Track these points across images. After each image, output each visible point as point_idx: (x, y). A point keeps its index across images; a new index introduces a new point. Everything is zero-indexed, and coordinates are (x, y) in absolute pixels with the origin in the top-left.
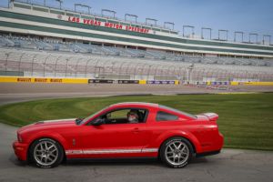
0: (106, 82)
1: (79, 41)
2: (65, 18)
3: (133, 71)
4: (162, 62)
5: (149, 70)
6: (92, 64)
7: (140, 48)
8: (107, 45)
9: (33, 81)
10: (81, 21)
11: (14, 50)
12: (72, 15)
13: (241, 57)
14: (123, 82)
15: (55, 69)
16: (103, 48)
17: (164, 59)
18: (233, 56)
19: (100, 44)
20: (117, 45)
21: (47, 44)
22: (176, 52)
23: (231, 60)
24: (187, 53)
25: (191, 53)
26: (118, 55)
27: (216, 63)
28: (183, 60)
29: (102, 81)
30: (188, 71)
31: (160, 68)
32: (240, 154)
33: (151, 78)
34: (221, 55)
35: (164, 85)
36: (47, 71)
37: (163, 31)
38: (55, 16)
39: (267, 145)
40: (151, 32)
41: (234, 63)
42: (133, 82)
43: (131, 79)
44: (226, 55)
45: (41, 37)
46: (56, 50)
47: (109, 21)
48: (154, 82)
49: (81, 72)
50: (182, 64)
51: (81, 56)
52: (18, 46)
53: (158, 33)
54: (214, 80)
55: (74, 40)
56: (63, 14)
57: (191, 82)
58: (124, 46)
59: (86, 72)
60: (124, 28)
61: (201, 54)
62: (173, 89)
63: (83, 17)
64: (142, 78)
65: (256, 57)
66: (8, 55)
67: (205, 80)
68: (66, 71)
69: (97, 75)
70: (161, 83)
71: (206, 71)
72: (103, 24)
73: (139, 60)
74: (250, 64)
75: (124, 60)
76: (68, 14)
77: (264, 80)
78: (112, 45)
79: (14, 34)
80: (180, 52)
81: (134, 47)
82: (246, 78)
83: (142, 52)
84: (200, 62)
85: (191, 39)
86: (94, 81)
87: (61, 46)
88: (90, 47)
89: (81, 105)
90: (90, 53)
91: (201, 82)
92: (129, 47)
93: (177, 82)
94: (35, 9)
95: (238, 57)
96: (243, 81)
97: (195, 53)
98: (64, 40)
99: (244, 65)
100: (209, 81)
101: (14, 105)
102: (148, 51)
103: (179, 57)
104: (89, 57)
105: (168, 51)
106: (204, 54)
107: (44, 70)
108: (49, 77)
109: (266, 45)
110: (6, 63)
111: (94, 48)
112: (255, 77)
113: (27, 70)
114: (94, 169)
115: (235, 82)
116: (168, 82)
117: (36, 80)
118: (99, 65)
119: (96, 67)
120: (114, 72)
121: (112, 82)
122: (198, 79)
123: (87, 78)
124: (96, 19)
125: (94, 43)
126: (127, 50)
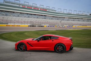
0: (34, 26)
1: (26, 13)
2: (21, 6)
3: (42, 23)
4: (51, 20)
5: (47, 22)
6: (30, 21)
9: (11, 26)
10: (26, 7)
11: (5, 16)
13: (76, 18)
14: (39, 26)
15: (18, 22)
16: (33, 16)
17: (52, 19)
18: (73, 18)
19: (32, 14)
20: (37, 15)
21: (16, 15)
22: (56, 17)
23: (73, 19)
25: (60, 17)
26: (38, 18)
27: (68, 20)
28: (58, 19)
29: (32, 26)
30: (59, 23)
31: (51, 22)
32: (76, 49)
33: (48, 25)
34: (70, 18)
35: (52, 27)
36: (16, 23)
37: (52, 10)
38: (18, 6)
39: (84, 46)
40: (48, 11)
41: (74, 20)
42: (42, 26)
43: (42, 25)
44: (71, 18)
45: (14, 12)
46: (18, 16)
47: (35, 7)
48: (49, 26)
49: (26, 23)
51: (26, 18)
52: (6, 15)
53: (50, 11)
54: (67, 26)
56: (20, 5)
57: (60, 26)
58: (39, 15)
59: (27, 23)
60: (39, 9)
62: (55, 28)
64: (45, 25)
66: (3, 18)
67: (65, 26)
68: (22, 23)
69: (31, 24)
70: (51, 26)
71: (65, 23)
72: (33, 8)
73: (44, 19)
74: (79, 21)
76: (22, 5)
77: (83, 26)
78: (36, 15)
79: (5, 11)
80: (57, 17)
81: (43, 15)
83: (45, 17)
84: (63, 20)
85: (60, 13)
86: (30, 26)
87: (20, 15)
88: (29, 15)
89: (26, 34)
90: (29, 17)
91: (63, 26)
92: (41, 15)
93: (56, 26)
94: (12, 3)
97: (62, 17)
98: (21, 13)
99: (77, 21)
100: (66, 26)
101: (5, 33)
102: (47, 17)
103: (57, 18)
104: (29, 18)
105: (53, 17)
106: (64, 17)
107: (15, 23)
108: (16, 25)
109: (84, 15)
110: (3, 20)
111: (30, 16)
112: (80, 25)
113: (9, 22)
114: (30, 53)
115: (74, 26)
116: (53, 26)
117: (12, 26)
119: (31, 22)
120: (36, 23)
121: (36, 26)
122: (62, 25)
123: (28, 25)
124: (31, 7)
125: (30, 14)
126: (40, 16)
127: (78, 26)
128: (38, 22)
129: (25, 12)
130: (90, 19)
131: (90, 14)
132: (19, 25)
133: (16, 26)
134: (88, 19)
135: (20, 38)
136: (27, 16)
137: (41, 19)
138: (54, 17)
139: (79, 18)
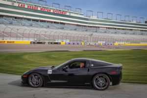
0: (41, 43)
1: (25, 19)
3: (57, 37)
4: (74, 32)
5: (67, 36)
6: (33, 32)
7: (61, 23)
8: (42, 21)
10: (26, 7)
12: (21, 3)
13: (120, 29)
14: (51, 43)
15: (10, 35)
16: (39, 23)
17: (75, 30)
18: (115, 29)
19: (37, 21)
20: (48, 22)
21: (5, 21)
22: (82, 26)
24: (88, 26)
25: (91, 27)
26: (48, 27)
27: (106, 32)
28: (86, 31)
29: (38, 43)
30: (89, 37)
31: (73, 35)
33: (68, 41)
34: (109, 28)
35: (76, 45)
36: (5, 36)
37: (75, 13)
38: (10, 3)
40: (68, 14)
41: (116, 33)
43: (56, 42)
44: (111, 28)
45: (2, 16)
46: (11, 23)
47: (43, 7)
48: (69, 43)
49: (26, 37)
50: (86, 33)
51: (26, 27)
53: (72, 15)
54: (104, 42)
55: (21, 18)
56: (15, 2)
57: (91, 44)
58: (52, 22)
59: (29, 36)
60: (52, 11)
61: (97, 27)
63: (27, 4)
65: (128, 29)
67: (99, 42)
68: (17, 37)
69: (36, 39)
70: (74, 44)
71: (100, 37)
72: (39, 9)
73: (60, 30)
74: (125, 33)
75: (51, 30)
76: (18, 2)
77: (133, 43)
78: (45, 21)
80: (85, 26)
81: (58, 23)
82: (123, 41)
84: (96, 32)
85: (91, 18)
86: (34, 43)
87: (13, 21)
88: (31, 22)
89: (26, 57)
90: (31, 25)
91: (97, 44)
92: (55, 22)
93: (83, 43)
95: (118, 29)
96: (121, 43)
97: (94, 27)
98: (16, 18)
99: (122, 33)
100: (101, 43)
102: (66, 25)
103: (84, 29)
104: (31, 28)
105: (77, 25)
106: (99, 27)
107: (3, 36)
109: (134, 22)
111: (34, 23)
112: (128, 41)
115: (116, 44)
116: (78, 44)
118: (37, 33)
119: (35, 34)
120: (46, 38)
121: (44, 43)
122: (95, 41)
123: (30, 41)
124: (35, 6)
125: (34, 20)
126: (53, 24)
127: (123, 43)
128: (50, 35)
129: (25, 17)
130: (146, 31)
131: (146, 22)
132: (11, 40)
133: (6, 43)
134: (143, 31)
135: (15, 66)
136: (28, 23)
137: (55, 30)
138: (80, 26)
139: (126, 29)
